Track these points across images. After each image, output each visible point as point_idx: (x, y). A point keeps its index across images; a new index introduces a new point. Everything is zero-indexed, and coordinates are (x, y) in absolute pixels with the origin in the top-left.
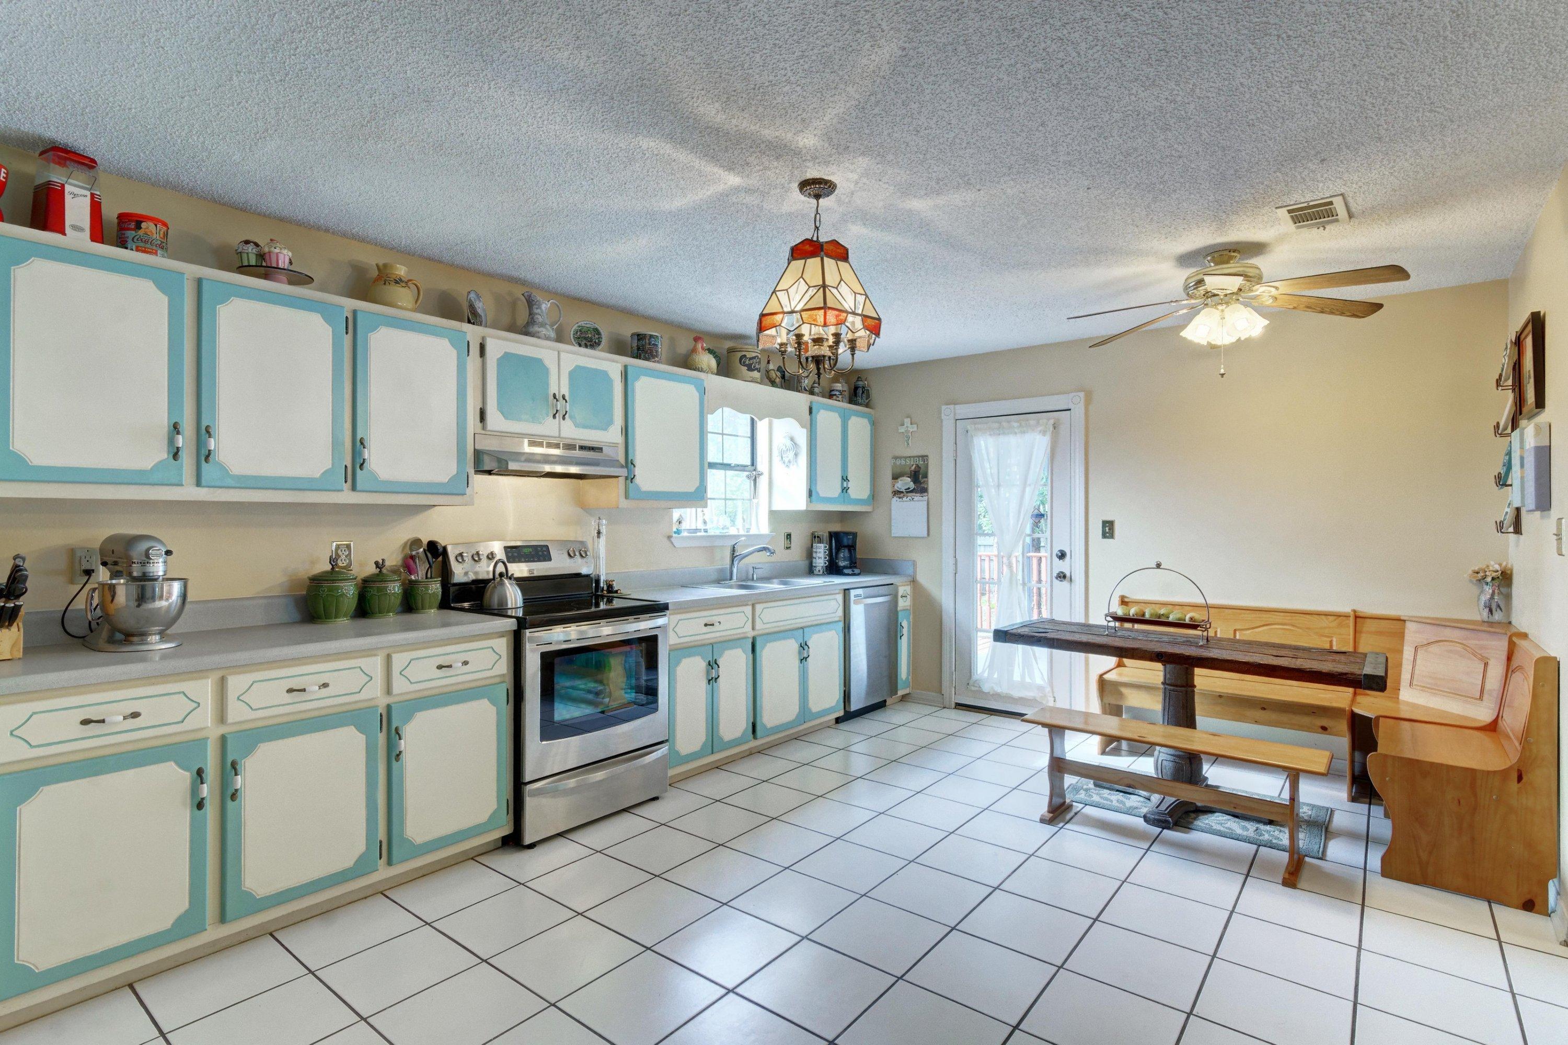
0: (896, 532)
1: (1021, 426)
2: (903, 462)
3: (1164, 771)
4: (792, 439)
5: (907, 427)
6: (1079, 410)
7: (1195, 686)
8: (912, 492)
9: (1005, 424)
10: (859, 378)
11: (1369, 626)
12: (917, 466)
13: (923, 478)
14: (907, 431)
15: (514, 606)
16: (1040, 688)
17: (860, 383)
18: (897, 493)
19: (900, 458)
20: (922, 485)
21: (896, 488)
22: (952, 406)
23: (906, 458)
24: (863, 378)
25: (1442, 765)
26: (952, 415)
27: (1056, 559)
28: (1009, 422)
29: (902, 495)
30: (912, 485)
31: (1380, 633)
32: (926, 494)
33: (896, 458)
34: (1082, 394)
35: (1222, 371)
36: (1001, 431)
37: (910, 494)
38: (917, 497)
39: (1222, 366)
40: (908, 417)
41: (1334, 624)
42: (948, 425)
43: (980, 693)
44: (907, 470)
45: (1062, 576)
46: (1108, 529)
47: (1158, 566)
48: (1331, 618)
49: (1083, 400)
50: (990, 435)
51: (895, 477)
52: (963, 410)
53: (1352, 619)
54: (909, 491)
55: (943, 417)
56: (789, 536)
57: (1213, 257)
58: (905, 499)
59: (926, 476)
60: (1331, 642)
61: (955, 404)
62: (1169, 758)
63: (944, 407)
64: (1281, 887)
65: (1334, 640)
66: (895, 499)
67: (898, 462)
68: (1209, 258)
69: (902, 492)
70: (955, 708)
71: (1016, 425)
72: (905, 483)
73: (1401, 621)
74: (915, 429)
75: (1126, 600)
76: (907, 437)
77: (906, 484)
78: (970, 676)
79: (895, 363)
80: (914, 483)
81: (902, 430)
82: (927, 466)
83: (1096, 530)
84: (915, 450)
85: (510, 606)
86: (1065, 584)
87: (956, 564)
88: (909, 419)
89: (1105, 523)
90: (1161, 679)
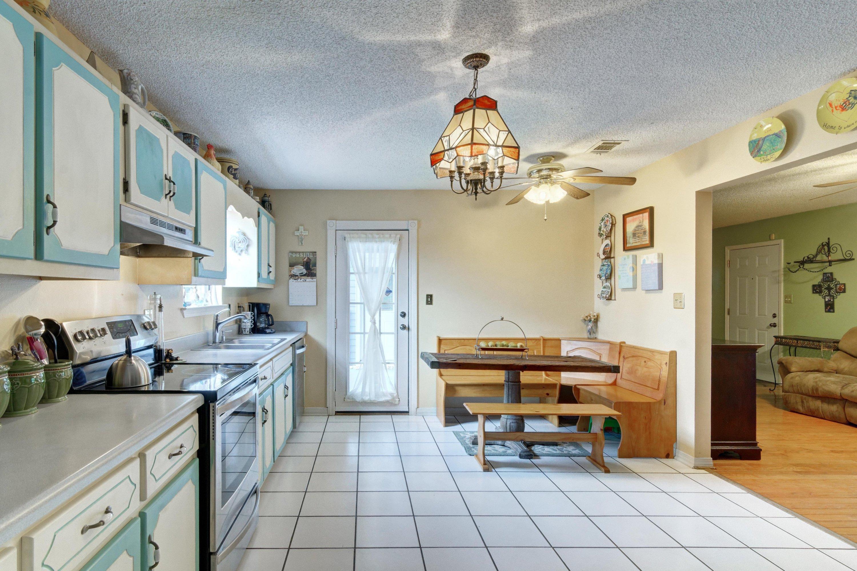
0: (293, 302)
1: (379, 238)
2: (298, 255)
3: (511, 428)
4: (244, 234)
5: (301, 232)
6: (413, 232)
7: (521, 382)
8: (304, 275)
9: (370, 236)
10: (265, 194)
11: (549, 343)
12: (308, 258)
13: (312, 267)
14: (301, 235)
15: (146, 383)
16: (391, 394)
17: (266, 198)
18: (293, 276)
19: (296, 253)
20: (312, 271)
21: (292, 273)
22: (334, 221)
23: (300, 253)
24: (268, 195)
25: (639, 402)
26: (334, 227)
27: (400, 317)
28: (372, 234)
29: (297, 278)
30: (305, 271)
31: (552, 347)
32: (315, 277)
33: (292, 252)
34: (416, 222)
35: (545, 218)
36: (366, 240)
37: (303, 277)
38: (309, 279)
39: (546, 215)
40: (301, 225)
41: (535, 344)
42: (331, 234)
43: (354, 402)
44: (301, 260)
45: (404, 327)
46: (430, 299)
47: (502, 319)
48: (533, 341)
49: (416, 226)
50: (360, 241)
51: (292, 265)
52: (342, 224)
53: (542, 341)
54: (302, 275)
55: (328, 227)
56: (230, 305)
57: (544, 159)
58: (299, 280)
59: (315, 265)
60: (534, 352)
61: (336, 220)
62: (514, 421)
63: (328, 222)
64: (603, 474)
65: (535, 351)
66: (291, 280)
67: (294, 256)
68: (541, 159)
69: (297, 276)
70: (335, 415)
71: (377, 236)
72: (299, 269)
73: (559, 340)
74: (307, 234)
75: (441, 339)
76: (301, 240)
77: (301, 270)
78: (346, 394)
79: (292, 187)
80: (306, 270)
81: (297, 233)
82: (315, 259)
83: (423, 300)
84: (307, 247)
85: (143, 383)
86: (405, 332)
87: (336, 323)
88: (303, 227)
89: (428, 296)
90: (504, 379)
